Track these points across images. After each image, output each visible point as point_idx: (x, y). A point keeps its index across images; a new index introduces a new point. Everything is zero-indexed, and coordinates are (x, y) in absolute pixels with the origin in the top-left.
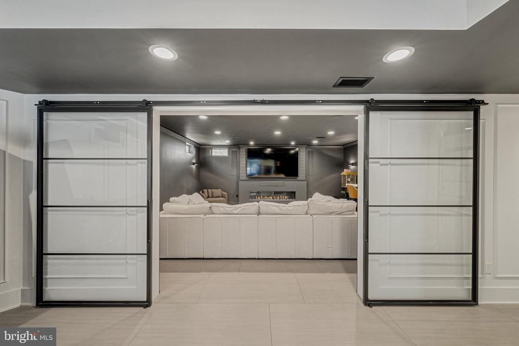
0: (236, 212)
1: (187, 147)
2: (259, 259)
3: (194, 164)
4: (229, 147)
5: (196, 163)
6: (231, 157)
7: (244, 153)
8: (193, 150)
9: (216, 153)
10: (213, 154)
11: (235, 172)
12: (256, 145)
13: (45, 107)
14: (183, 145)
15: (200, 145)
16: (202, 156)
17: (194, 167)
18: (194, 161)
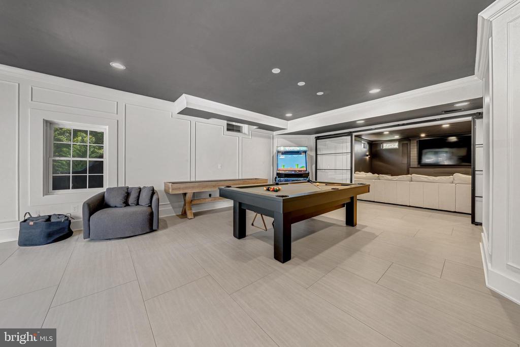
0: (395, 179)
1: (363, 144)
2: (410, 206)
3: (367, 155)
4: (399, 141)
5: (369, 155)
6: (401, 149)
7: (416, 144)
8: (367, 146)
9: (386, 146)
10: (384, 148)
11: (405, 161)
12: (427, 136)
13: (317, 138)
14: (360, 143)
15: (372, 141)
16: (374, 150)
17: (367, 158)
18: (368, 154)
